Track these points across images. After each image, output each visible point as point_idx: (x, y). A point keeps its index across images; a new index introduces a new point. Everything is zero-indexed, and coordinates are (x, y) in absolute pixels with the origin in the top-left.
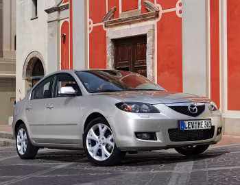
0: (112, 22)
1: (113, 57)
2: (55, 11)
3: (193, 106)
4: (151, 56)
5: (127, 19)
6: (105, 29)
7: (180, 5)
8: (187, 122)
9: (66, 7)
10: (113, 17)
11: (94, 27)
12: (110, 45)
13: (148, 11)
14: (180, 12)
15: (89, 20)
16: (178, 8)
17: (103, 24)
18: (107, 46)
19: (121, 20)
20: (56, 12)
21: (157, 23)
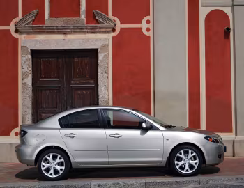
6: (16, 36)
7: (148, 22)
12: (30, 57)
14: (148, 30)
21: (113, 38)
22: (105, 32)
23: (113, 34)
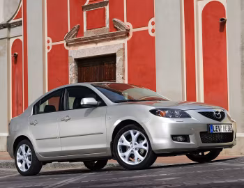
0: (76, 41)
1: (76, 77)
2: (4, 27)
3: (217, 112)
4: (122, 76)
5: (94, 38)
6: (67, 48)
7: (153, 24)
8: (215, 126)
9: (19, 24)
10: (76, 35)
11: (53, 46)
12: (73, 64)
13: (117, 29)
14: (153, 31)
15: (47, 38)
16: (150, 27)
17: (64, 42)
18: (70, 67)
19: (86, 39)
20: (6, 29)
21: (128, 42)
22: (122, 37)
23: (128, 39)
